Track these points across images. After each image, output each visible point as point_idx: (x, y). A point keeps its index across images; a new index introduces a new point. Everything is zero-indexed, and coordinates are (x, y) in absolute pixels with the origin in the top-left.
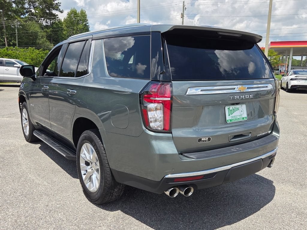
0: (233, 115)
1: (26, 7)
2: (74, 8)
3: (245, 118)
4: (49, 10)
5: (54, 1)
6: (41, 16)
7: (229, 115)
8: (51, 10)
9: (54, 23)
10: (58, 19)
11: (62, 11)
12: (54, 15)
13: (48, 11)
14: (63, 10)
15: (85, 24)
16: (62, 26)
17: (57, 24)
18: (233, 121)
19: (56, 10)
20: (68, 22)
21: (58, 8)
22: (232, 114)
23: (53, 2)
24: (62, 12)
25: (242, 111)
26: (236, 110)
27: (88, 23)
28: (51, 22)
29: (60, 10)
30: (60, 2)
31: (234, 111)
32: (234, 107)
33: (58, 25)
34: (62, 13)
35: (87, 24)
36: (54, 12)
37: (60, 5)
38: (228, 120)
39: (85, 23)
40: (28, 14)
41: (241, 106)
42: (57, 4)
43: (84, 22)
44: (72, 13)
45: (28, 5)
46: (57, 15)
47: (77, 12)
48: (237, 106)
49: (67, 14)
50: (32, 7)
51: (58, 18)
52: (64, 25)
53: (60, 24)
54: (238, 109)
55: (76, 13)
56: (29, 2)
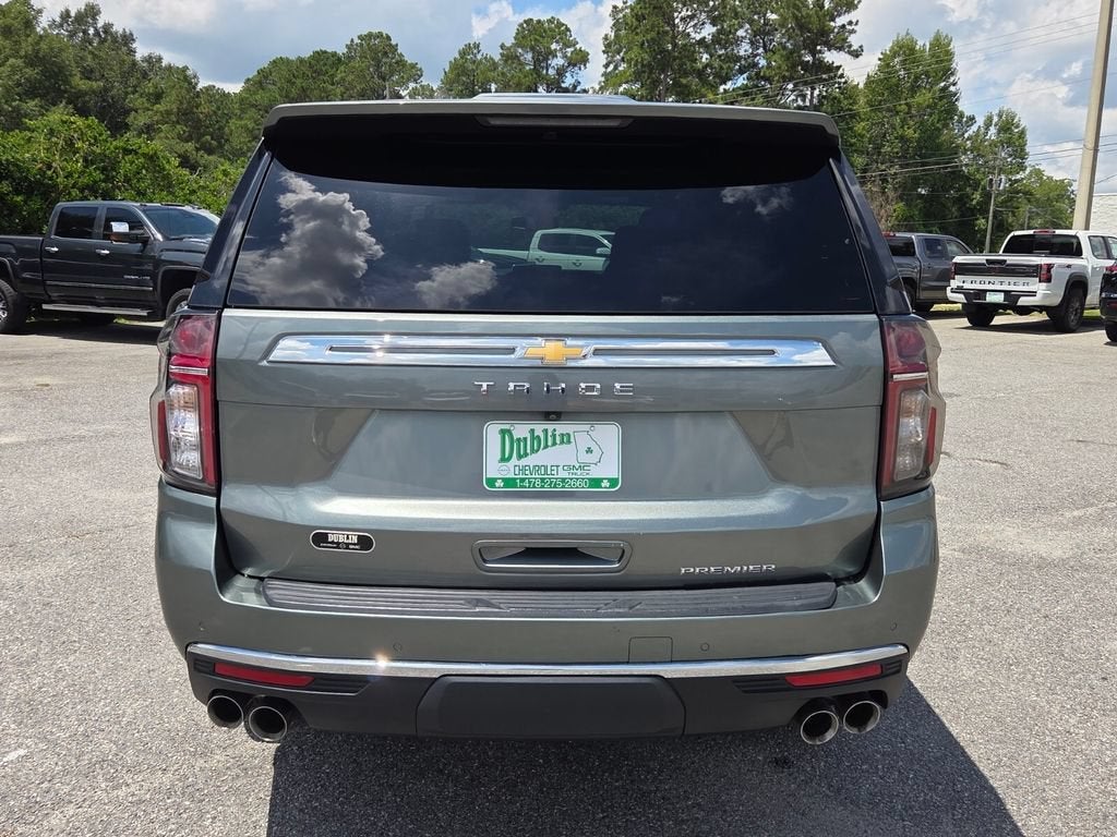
0: (531, 460)
1: (742, 53)
2: (908, 34)
3: (605, 483)
4: (813, 53)
5: (833, 20)
6: (784, 77)
7: (503, 459)
8: (820, 52)
9: (824, 97)
10: (843, 80)
11: (857, 51)
12: (832, 69)
13: (808, 58)
14: (861, 47)
15: (945, 89)
16: (855, 103)
17: (835, 98)
18: (521, 487)
19: (840, 49)
20: (879, 89)
21: (845, 40)
22: (520, 457)
23: (832, 24)
24: (856, 54)
25: (589, 451)
26: (554, 444)
27: (954, 85)
28: (816, 92)
29: (850, 46)
30: (854, 21)
31: (537, 444)
32: (539, 428)
33: (839, 102)
34: (857, 56)
35: (952, 89)
36: (830, 57)
37: (853, 31)
38: (495, 480)
39: (942, 84)
40: (745, 76)
41: (587, 427)
42: (844, 26)
43: (941, 80)
44: (895, 54)
45: (748, 47)
46: (839, 68)
47: (918, 47)
48: (561, 428)
49: (880, 59)
50: (761, 50)
51: (842, 76)
52: (862, 101)
53: (845, 98)
54: (566, 439)
55: (912, 50)
56: (755, 36)
